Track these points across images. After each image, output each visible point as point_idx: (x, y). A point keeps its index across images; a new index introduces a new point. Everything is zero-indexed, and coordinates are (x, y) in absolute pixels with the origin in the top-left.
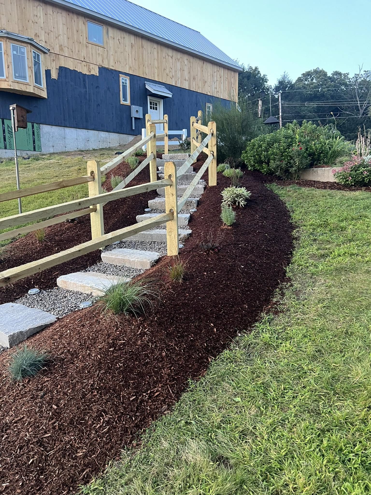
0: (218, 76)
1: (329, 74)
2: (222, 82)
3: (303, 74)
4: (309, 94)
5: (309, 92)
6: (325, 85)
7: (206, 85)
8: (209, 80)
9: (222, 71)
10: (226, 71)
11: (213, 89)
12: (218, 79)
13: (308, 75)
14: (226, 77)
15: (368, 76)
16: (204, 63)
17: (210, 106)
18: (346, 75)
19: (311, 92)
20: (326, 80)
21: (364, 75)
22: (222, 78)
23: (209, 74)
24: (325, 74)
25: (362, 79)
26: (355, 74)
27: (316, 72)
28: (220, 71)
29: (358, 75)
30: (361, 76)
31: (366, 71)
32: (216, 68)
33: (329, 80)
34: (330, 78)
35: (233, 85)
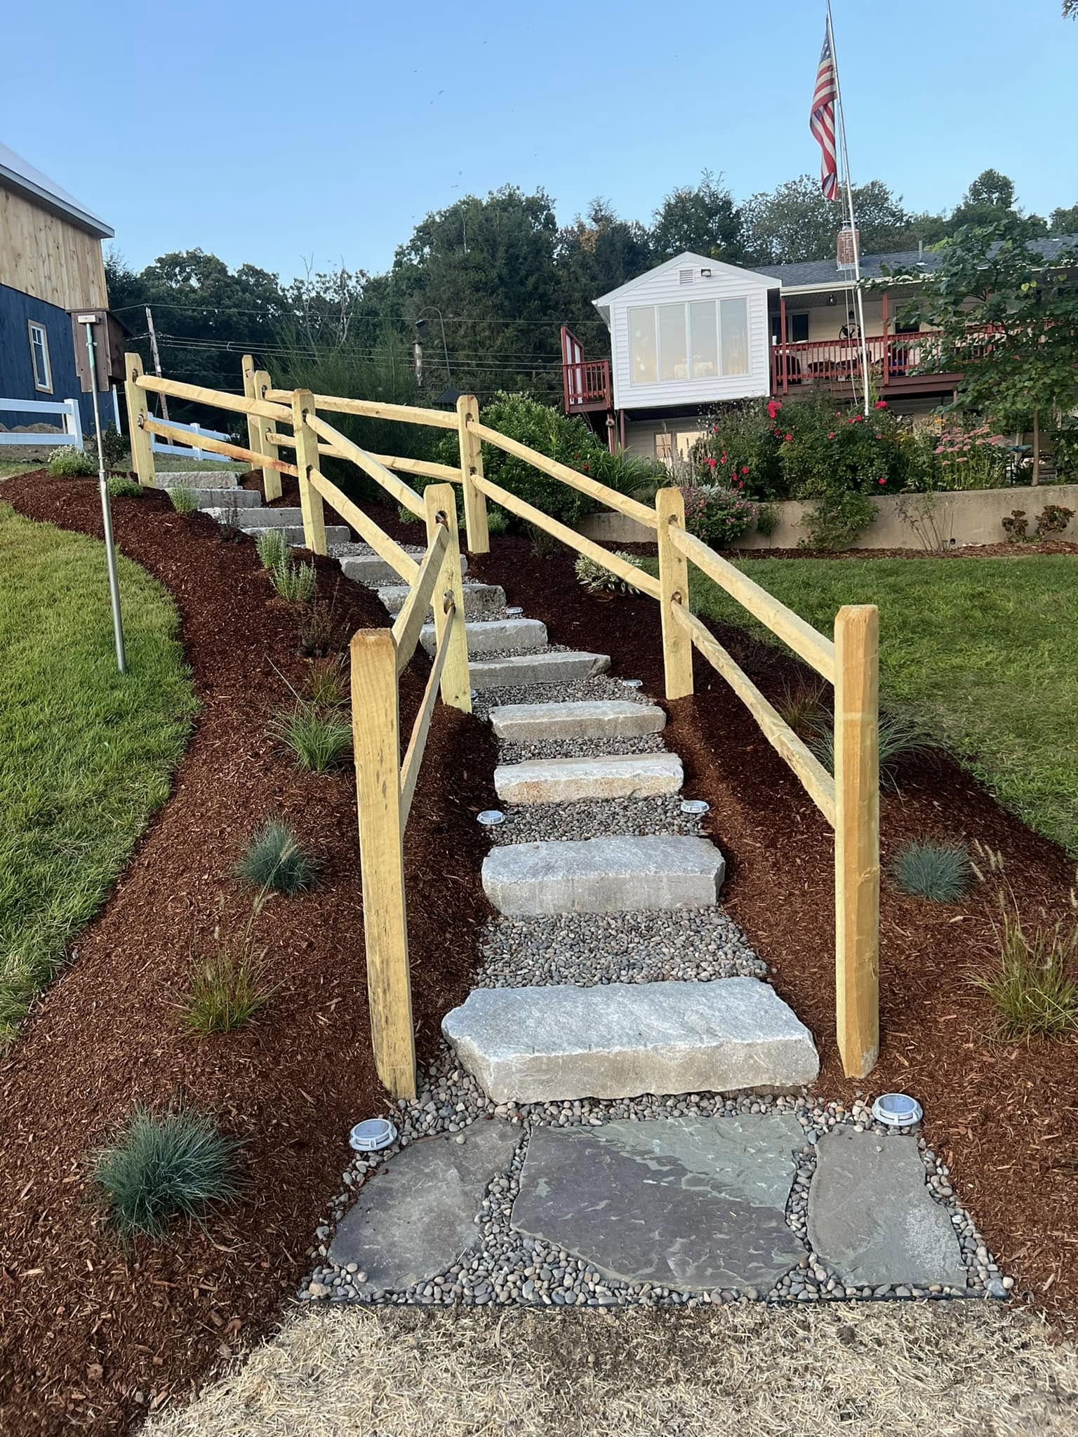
0: (51, 244)
1: (232, 272)
2: (63, 262)
3: (160, 260)
4: (191, 317)
5: (190, 313)
6: (229, 298)
7: (22, 262)
8: (28, 248)
9: (59, 231)
10: (70, 232)
11: (43, 281)
12: (51, 252)
13: (172, 262)
14: (72, 248)
15: (328, 289)
16: (7, 198)
17: (39, 332)
18: (273, 279)
19: (195, 313)
20: (228, 285)
21: (318, 285)
22: (62, 249)
23: (26, 234)
24: (223, 270)
25: (313, 294)
26: (295, 280)
27: (194, 258)
28: (54, 228)
29: (302, 282)
30: (310, 287)
31: (320, 276)
32: (42, 219)
33: (238, 287)
34: (237, 281)
35: (91, 274)
